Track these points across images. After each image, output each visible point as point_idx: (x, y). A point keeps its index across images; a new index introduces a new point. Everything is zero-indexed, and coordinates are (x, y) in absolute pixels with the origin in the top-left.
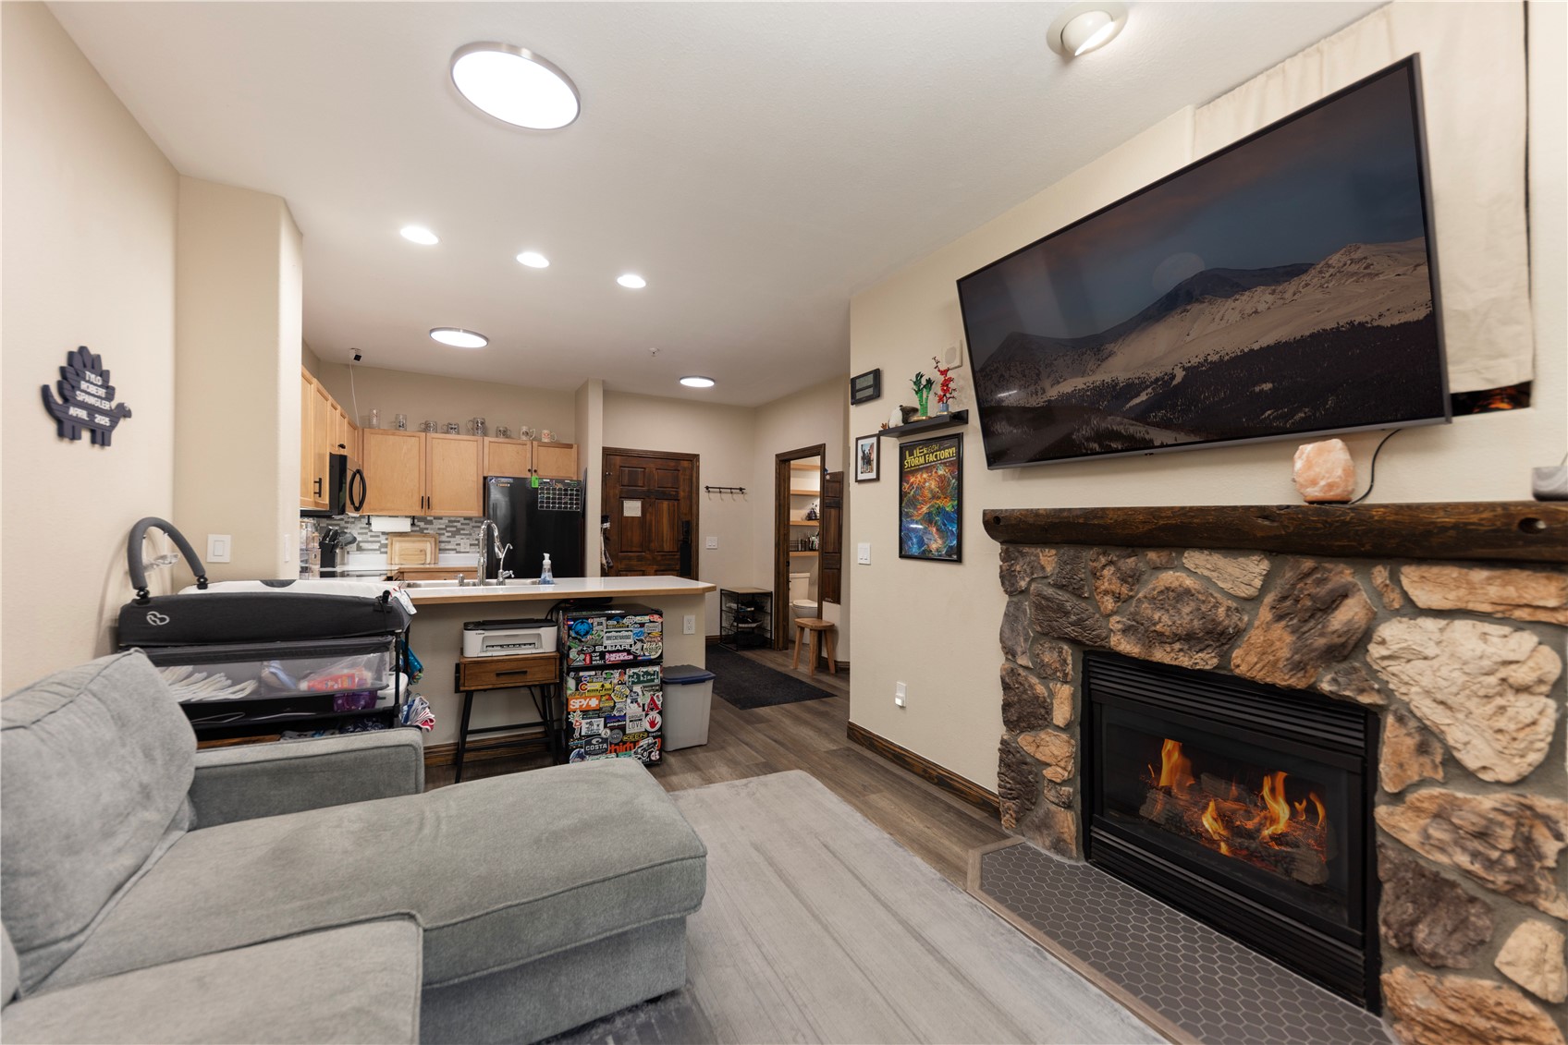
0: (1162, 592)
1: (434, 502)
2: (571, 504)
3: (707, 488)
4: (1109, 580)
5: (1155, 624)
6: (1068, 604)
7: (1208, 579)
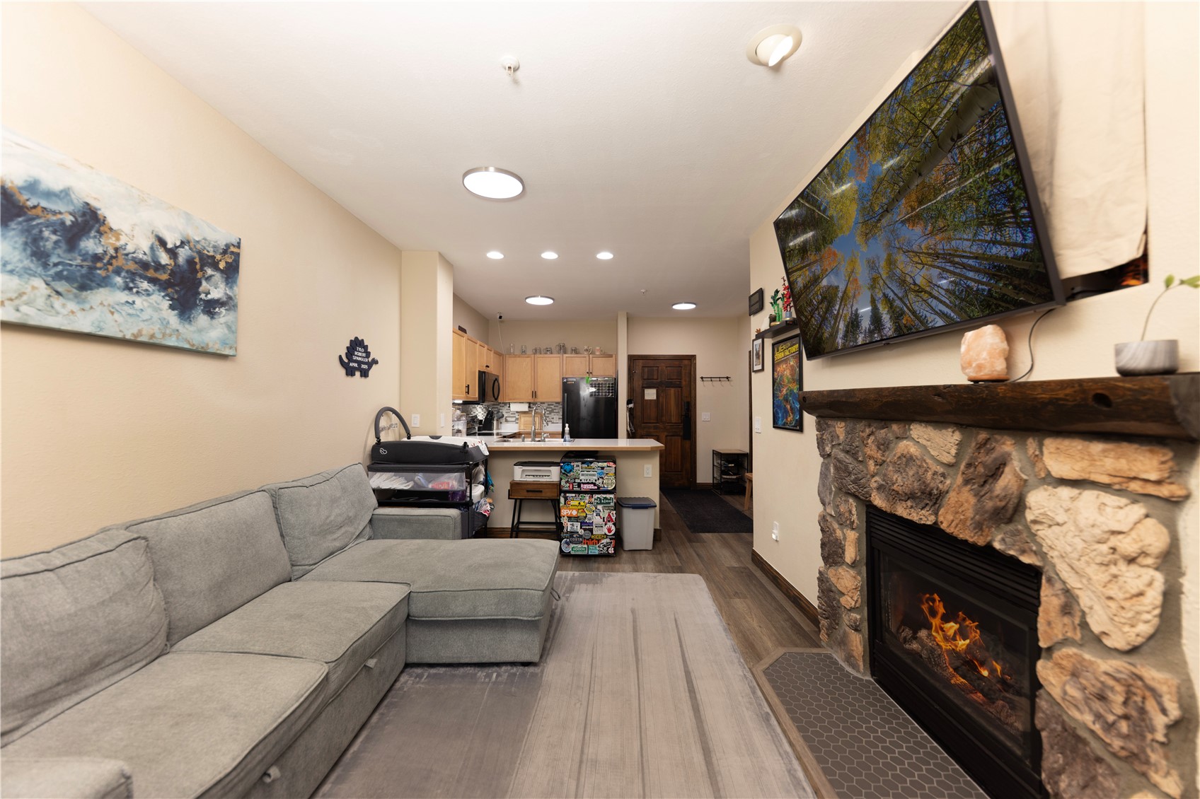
0: (899, 458)
1: (538, 394)
2: (609, 392)
3: (702, 378)
4: (871, 449)
5: (893, 484)
6: (851, 466)
7: (925, 447)
